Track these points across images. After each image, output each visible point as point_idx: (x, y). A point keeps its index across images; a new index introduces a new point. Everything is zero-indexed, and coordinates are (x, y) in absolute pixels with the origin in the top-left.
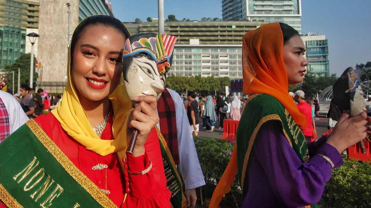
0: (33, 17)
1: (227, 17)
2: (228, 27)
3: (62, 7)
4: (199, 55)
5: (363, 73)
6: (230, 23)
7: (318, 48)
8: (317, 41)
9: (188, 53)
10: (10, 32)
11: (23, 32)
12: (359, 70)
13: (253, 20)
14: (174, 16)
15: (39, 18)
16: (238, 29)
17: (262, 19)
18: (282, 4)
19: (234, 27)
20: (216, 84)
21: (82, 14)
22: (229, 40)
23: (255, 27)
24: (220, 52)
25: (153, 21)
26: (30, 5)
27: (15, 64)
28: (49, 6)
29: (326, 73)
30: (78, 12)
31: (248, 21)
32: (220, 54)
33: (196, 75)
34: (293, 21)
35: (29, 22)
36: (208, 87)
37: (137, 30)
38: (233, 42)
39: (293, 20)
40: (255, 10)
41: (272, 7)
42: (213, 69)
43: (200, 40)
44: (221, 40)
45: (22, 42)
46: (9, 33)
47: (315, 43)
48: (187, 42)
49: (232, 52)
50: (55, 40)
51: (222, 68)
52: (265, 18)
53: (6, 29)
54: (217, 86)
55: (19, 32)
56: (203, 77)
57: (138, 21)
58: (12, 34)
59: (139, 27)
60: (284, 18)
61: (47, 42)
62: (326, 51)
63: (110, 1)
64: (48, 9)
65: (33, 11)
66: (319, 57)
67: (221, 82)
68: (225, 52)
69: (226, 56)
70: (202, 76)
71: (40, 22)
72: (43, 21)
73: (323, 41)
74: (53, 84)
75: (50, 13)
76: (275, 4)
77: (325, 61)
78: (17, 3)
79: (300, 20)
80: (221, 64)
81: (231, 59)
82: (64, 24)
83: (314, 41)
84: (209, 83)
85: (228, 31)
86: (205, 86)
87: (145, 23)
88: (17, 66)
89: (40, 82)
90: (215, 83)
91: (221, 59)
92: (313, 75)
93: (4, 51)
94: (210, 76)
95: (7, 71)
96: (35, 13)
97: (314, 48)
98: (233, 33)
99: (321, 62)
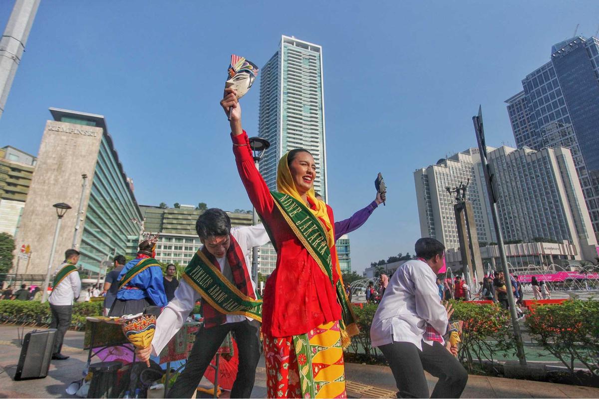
0: (15, 185)
3: (69, 178)
5: (376, 271)
7: (342, 246)
12: (373, 268)
14: (206, 205)
15: (30, 188)
21: (96, 190)
25: (181, 208)
26: (14, 169)
28: (49, 174)
29: (348, 270)
30: (91, 187)
37: (161, 216)
50: (51, 218)
57: (164, 206)
59: (164, 213)
61: (36, 221)
62: (348, 250)
63: (132, 179)
64: (46, 178)
66: (343, 255)
71: (30, 192)
72: (34, 193)
73: (346, 240)
74: (37, 278)
75: (49, 183)
77: (347, 259)
82: (68, 199)
87: (171, 208)
89: (16, 274)
97: (339, 246)
99: (344, 259)
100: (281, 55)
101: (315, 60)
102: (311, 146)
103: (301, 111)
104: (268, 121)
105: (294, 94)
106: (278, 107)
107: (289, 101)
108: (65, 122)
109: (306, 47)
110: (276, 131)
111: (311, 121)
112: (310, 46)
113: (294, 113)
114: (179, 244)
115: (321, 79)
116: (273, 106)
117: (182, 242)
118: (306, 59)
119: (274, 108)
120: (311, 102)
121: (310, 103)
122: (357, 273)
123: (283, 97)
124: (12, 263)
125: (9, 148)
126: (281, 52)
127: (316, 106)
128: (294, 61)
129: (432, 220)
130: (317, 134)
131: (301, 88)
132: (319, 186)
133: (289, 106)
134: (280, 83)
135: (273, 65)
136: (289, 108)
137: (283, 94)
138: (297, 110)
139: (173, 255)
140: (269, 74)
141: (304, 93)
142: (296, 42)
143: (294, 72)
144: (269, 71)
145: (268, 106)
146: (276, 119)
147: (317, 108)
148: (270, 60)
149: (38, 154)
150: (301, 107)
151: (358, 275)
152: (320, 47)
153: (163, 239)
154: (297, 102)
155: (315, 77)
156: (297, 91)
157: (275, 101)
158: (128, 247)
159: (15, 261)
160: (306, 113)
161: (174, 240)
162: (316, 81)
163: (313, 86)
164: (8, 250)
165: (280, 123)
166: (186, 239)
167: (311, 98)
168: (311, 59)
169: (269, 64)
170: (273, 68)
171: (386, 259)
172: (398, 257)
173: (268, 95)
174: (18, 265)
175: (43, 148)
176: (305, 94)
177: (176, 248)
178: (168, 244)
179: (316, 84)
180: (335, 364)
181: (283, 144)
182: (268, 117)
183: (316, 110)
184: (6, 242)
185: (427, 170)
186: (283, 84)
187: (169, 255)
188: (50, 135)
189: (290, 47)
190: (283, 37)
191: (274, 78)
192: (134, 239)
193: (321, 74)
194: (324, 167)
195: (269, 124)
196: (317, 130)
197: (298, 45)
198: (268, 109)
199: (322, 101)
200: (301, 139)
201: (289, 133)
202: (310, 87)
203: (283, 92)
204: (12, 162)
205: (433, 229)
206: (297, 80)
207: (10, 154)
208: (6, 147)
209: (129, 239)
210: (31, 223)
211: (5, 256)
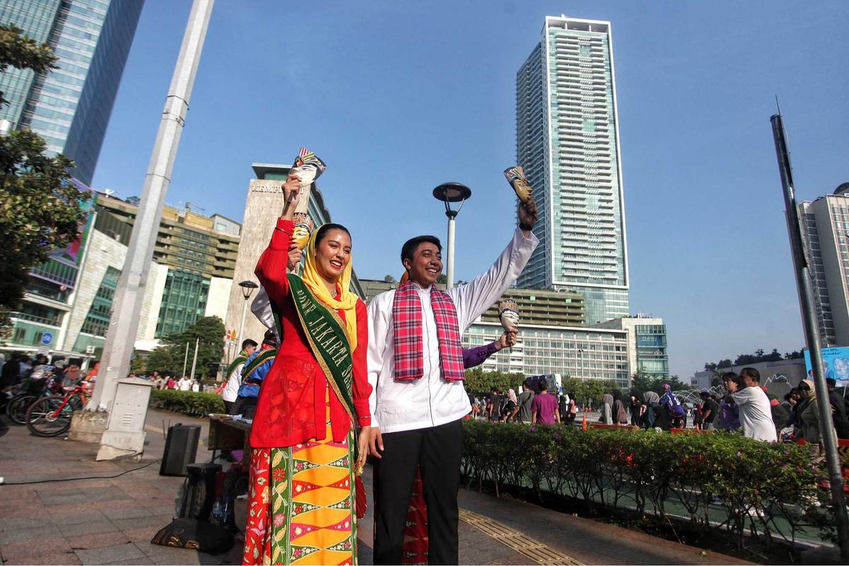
0: (224, 260)
1: (523, 283)
2: (525, 298)
4: (481, 337)
5: (715, 377)
6: (527, 292)
7: (652, 336)
8: (651, 326)
10: (183, 279)
11: (204, 282)
12: (709, 372)
13: (561, 291)
15: (237, 262)
16: (539, 302)
17: (574, 289)
18: (602, 270)
19: (533, 298)
20: (504, 383)
23: (564, 300)
26: (222, 241)
27: (188, 333)
28: (255, 245)
29: (663, 375)
31: (553, 290)
34: (617, 296)
35: (217, 268)
38: (532, 321)
39: (618, 293)
40: (563, 276)
41: (588, 273)
42: (500, 360)
45: (201, 298)
46: (181, 282)
47: (649, 329)
49: (529, 336)
51: (513, 360)
52: (579, 288)
53: (177, 275)
55: (198, 282)
57: (390, 280)
58: (186, 284)
60: (604, 290)
62: (663, 342)
64: (252, 250)
65: (226, 251)
66: (655, 349)
67: (512, 380)
71: (237, 268)
72: (241, 267)
73: (660, 326)
76: (592, 269)
77: (662, 358)
78: (201, 236)
79: (627, 294)
81: (528, 347)
83: (647, 326)
84: (494, 381)
85: (525, 304)
86: (487, 387)
88: (191, 335)
90: (502, 381)
92: (646, 377)
93: (169, 309)
94: (496, 370)
96: (229, 253)
97: (647, 336)
98: (532, 308)
99: (656, 357)
100: (545, 47)
101: (600, 45)
102: (599, 181)
103: (580, 129)
104: (530, 149)
105: (568, 104)
106: (544, 126)
107: (562, 115)
108: (268, 179)
109: (584, 27)
110: (543, 163)
111: (597, 143)
112: (592, 24)
113: (570, 134)
115: (611, 75)
116: (537, 126)
118: (585, 46)
119: (539, 129)
120: (597, 112)
121: (595, 115)
122: (680, 380)
123: (551, 111)
124: (223, 351)
125: (217, 217)
126: (545, 42)
127: (605, 119)
128: (566, 53)
129: (825, 292)
130: (608, 162)
131: (579, 93)
132: (614, 243)
133: (562, 124)
134: (546, 91)
135: (534, 64)
136: (561, 127)
137: (551, 106)
138: (574, 128)
140: (529, 79)
141: (584, 101)
142: (568, 23)
143: (567, 70)
144: (529, 74)
145: (529, 127)
146: (542, 145)
147: (607, 122)
148: (529, 58)
149: (243, 221)
150: (580, 123)
151: (682, 383)
152: (608, 23)
154: (573, 116)
155: (602, 73)
156: (572, 99)
157: (539, 118)
159: (226, 349)
160: (588, 130)
162: (603, 78)
163: (598, 86)
164: (218, 336)
165: (548, 150)
167: (595, 107)
168: (593, 46)
169: (528, 64)
170: (534, 69)
171: (733, 359)
172: (756, 355)
173: (529, 111)
174: (229, 354)
175: (247, 215)
176: (587, 101)
179: (603, 84)
180: (330, 486)
181: (554, 182)
182: (530, 144)
183: (605, 125)
185: (812, 205)
186: (551, 91)
188: (254, 197)
189: (560, 31)
190: (548, 18)
191: (536, 84)
193: (610, 66)
194: (621, 213)
195: (531, 154)
196: (608, 156)
197: (572, 26)
198: (530, 132)
199: (613, 109)
200: (582, 173)
201: (563, 165)
202: (594, 89)
203: (551, 103)
204: (220, 233)
205: (827, 309)
206: (572, 81)
207: (218, 223)
208: (214, 216)
210: (240, 304)
211: (217, 343)
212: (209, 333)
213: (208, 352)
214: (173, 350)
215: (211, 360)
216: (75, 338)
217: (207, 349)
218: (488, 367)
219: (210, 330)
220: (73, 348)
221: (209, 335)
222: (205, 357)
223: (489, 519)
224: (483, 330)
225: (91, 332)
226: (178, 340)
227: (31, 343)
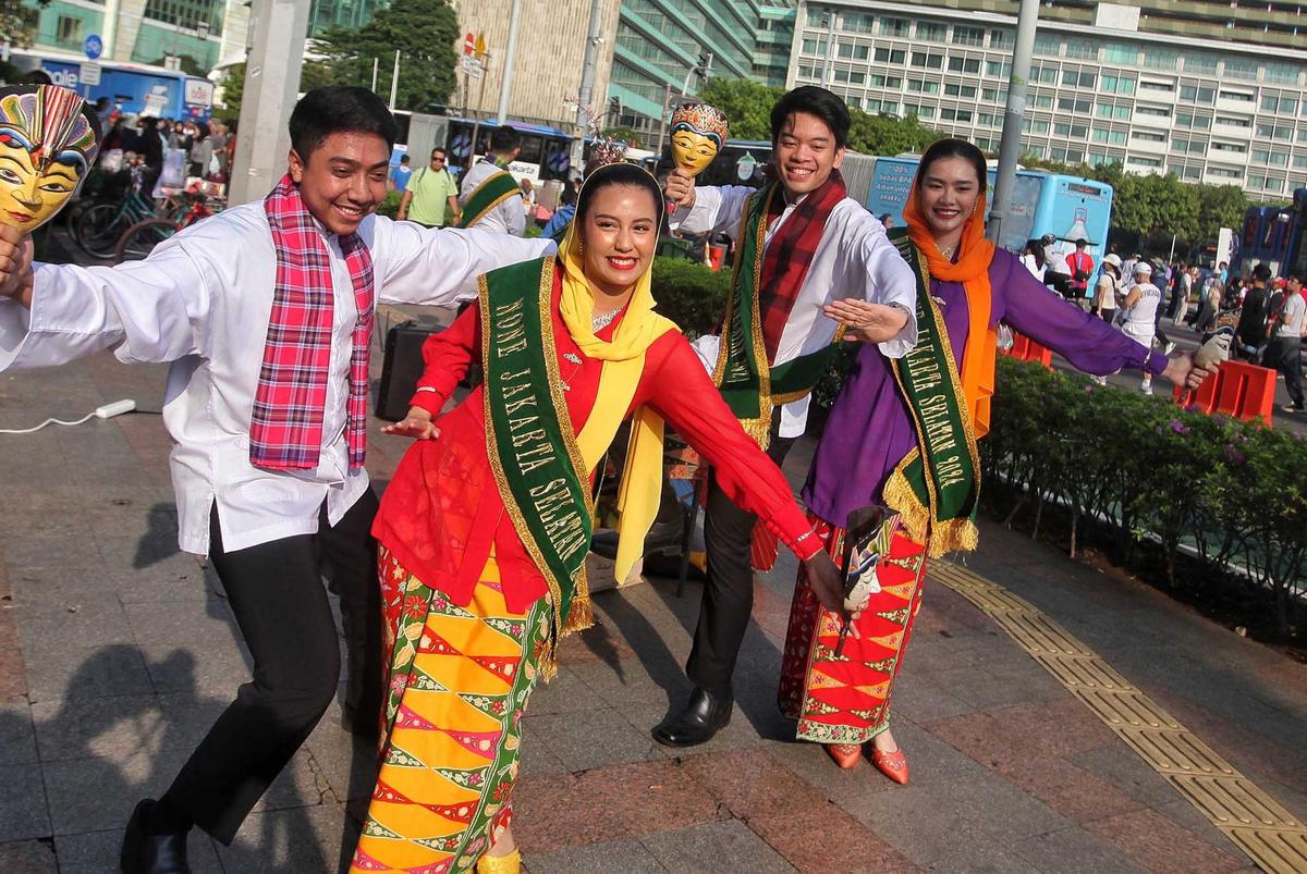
4: (1131, 76)
9: (1082, 62)
20: (1180, 210)
22: (1275, 27)
24: (1226, 74)
27: (372, 28)
32: (1224, 84)
33: (1099, 160)
36: (1142, 218)
42: (1180, 144)
43: (1144, 12)
44: (1241, 23)
48: (1087, 15)
49: (1278, 81)
51: (1219, 146)
54: (1183, 218)
56: (1128, 172)
67: (1202, 206)
68: (1245, 77)
69: (1249, 98)
70: (1128, 167)
80: (1219, 130)
81: (1270, 114)
84: (1152, 203)
86: (1129, 215)
88: (379, 35)
90: (1177, 204)
91: (1223, 104)
94: (1162, 172)
95: (338, 52)
114: (929, 45)
117: (943, 41)
124: (454, 76)
139: (905, 84)
153: (877, 25)
158: (760, 46)
161: (913, 29)
164: (443, 40)
166: (957, 30)
174: (467, 85)
177: (919, 59)
178: (892, 41)
184: (438, 17)
187: (893, 81)
192: (780, 18)
209: (762, 17)
211: (438, 57)
212: (420, 31)
213: (421, 80)
214: (339, 69)
215: (427, 98)
216: (135, 31)
217: (418, 72)
218: (1142, 161)
219: (424, 24)
220: (133, 54)
221: (419, 36)
222: (414, 90)
223: (1035, 610)
224: (1142, 56)
225: (173, 21)
226: (350, 46)
227: (53, 40)
